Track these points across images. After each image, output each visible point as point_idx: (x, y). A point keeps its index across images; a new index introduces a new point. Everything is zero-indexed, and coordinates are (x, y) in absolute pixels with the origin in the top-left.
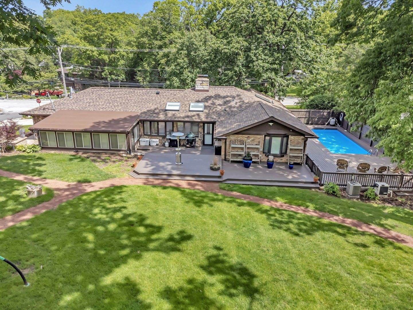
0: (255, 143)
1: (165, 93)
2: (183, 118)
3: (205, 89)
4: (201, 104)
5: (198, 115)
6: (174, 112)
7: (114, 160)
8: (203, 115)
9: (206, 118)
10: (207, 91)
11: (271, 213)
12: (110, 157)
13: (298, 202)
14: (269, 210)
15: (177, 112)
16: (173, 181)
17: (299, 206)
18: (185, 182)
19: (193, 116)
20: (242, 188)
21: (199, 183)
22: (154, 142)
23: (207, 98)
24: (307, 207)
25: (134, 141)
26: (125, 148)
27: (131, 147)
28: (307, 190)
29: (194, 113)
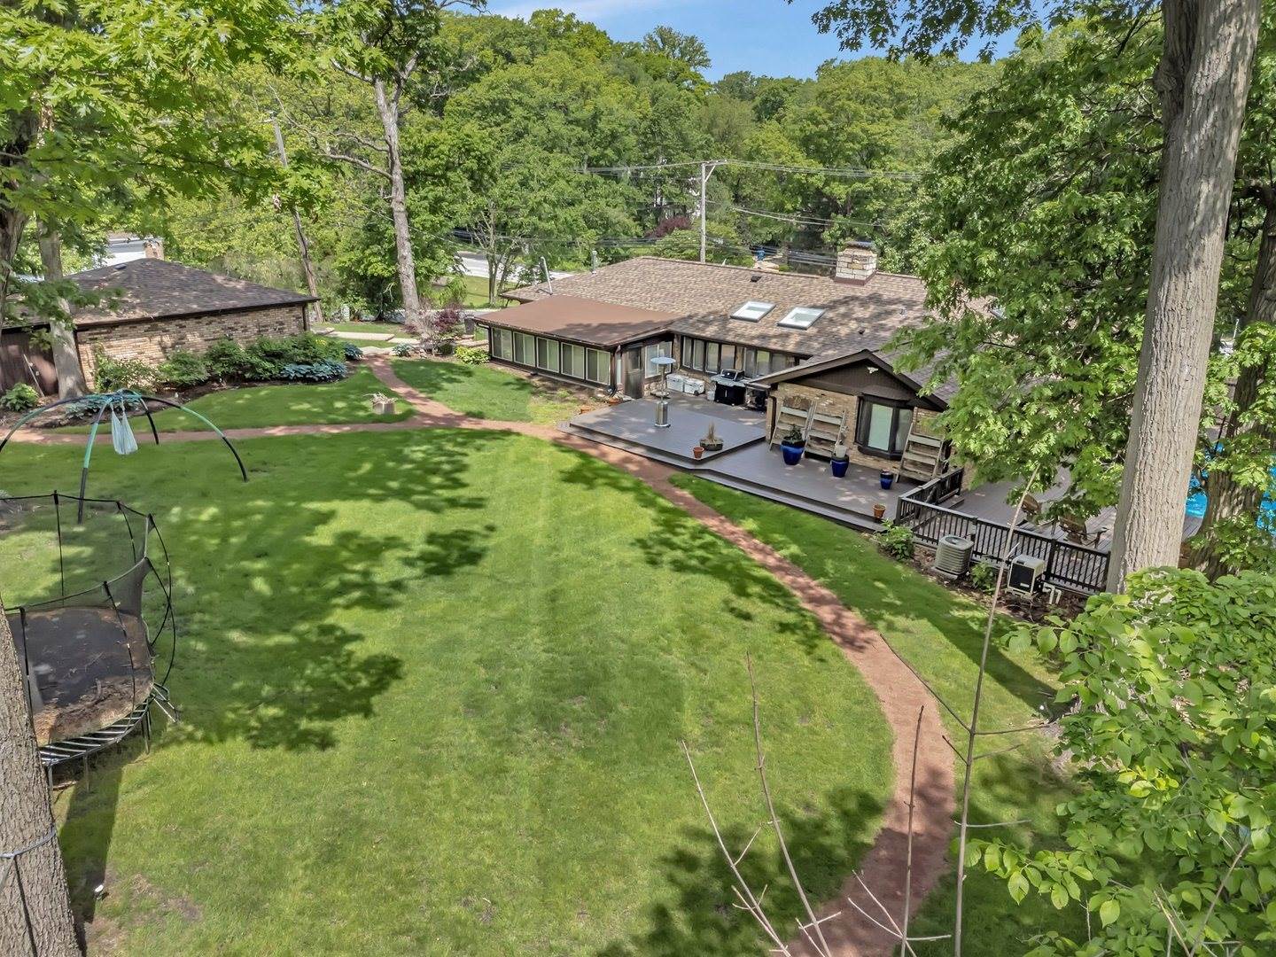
0: (837, 413)
1: (772, 279)
2: (753, 338)
3: (857, 278)
4: (817, 313)
5: (787, 336)
6: (744, 323)
7: (571, 398)
8: (798, 339)
9: (800, 344)
10: (862, 283)
11: (682, 530)
12: (571, 393)
13: (778, 537)
14: (685, 527)
15: (750, 324)
16: (605, 449)
17: (767, 543)
18: (623, 454)
19: (775, 336)
20: (711, 490)
21: (647, 463)
22: (692, 384)
23: (846, 301)
24: (778, 550)
25: (643, 373)
26: (607, 382)
27: (619, 383)
28: (849, 531)
29: (786, 330)
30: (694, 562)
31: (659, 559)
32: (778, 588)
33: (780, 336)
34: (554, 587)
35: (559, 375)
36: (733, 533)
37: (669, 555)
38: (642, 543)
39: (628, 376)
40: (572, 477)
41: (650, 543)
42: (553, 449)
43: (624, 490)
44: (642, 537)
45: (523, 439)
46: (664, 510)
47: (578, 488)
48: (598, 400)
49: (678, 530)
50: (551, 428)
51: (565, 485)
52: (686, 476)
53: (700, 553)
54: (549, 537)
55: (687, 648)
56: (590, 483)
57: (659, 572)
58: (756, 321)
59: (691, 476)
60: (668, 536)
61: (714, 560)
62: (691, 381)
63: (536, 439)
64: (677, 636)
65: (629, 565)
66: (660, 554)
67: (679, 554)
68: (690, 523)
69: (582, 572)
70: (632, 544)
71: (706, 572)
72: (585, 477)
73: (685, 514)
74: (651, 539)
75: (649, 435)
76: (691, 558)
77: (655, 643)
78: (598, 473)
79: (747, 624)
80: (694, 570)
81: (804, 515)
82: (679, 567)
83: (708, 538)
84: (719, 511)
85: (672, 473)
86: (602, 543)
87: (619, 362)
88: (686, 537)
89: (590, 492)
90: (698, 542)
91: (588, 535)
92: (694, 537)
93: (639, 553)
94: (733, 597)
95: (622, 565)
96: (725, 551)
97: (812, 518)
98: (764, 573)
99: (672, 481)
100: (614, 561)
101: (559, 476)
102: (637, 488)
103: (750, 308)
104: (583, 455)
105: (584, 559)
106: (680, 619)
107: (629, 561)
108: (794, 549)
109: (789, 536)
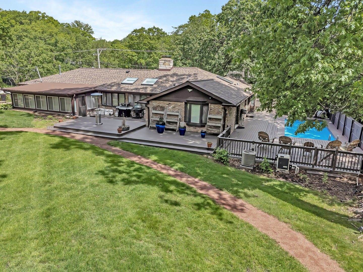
0: (176, 111)
1: (134, 72)
2: (132, 90)
3: (167, 68)
4: (156, 80)
5: (146, 88)
6: (127, 85)
7: (54, 118)
8: (151, 89)
9: (152, 90)
10: (169, 70)
11: (122, 164)
12: (54, 117)
13: (169, 161)
14: (122, 162)
15: (130, 85)
16: (73, 135)
17: (165, 165)
18: (82, 136)
19: (141, 89)
20: (129, 145)
21: (95, 138)
22: (108, 111)
23: (165, 76)
24: (172, 167)
25: (86, 107)
26: (70, 111)
27: (76, 111)
28: (198, 155)
29: (145, 86)
30: (134, 178)
31: (114, 180)
32: (183, 185)
33: (143, 88)
34: (48, 207)
35: (48, 111)
36: (147, 162)
37: (119, 177)
38: (102, 173)
39: (80, 108)
40: (56, 146)
41: (107, 172)
42: (45, 136)
43: (86, 149)
44: (101, 169)
45: (28, 133)
46: (109, 156)
47: (61, 150)
48: (67, 118)
49: (120, 164)
50: (44, 129)
51: (53, 150)
52: (116, 142)
53: (135, 173)
54: (44, 176)
55: (151, 233)
56: (67, 148)
57: (116, 187)
58: (132, 84)
59: (118, 141)
60: (115, 167)
61: (144, 176)
62: (107, 110)
63: (36, 133)
64: (140, 225)
65: (97, 185)
66: (114, 177)
67: (124, 175)
68: (124, 160)
69: (68, 194)
70: (96, 174)
71: (142, 183)
72: (64, 146)
73: (120, 157)
74: (106, 170)
75: (94, 128)
76: (131, 176)
77: (127, 234)
78: (71, 144)
79: (177, 208)
80: (136, 182)
81: (176, 151)
82: (127, 182)
83: (137, 166)
84: (136, 154)
85: (108, 141)
86: (78, 175)
87: (75, 102)
88: (125, 167)
89: (67, 152)
90: (132, 168)
91: (69, 172)
92: (129, 166)
93: (101, 177)
94: (162, 193)
95: (92, 186)
96: (148, 171)
97: (180, 152)
98: (172, 179)
99: (109, 144)
100: (87, 184)
101: (49, 146)
102: (92, 148)
103: (128, 80)
104: (62, 137)
105: (68, 186)
106: (138, 213)
107: (97, 183)
108: (179, 165)
109: (174, 160)
